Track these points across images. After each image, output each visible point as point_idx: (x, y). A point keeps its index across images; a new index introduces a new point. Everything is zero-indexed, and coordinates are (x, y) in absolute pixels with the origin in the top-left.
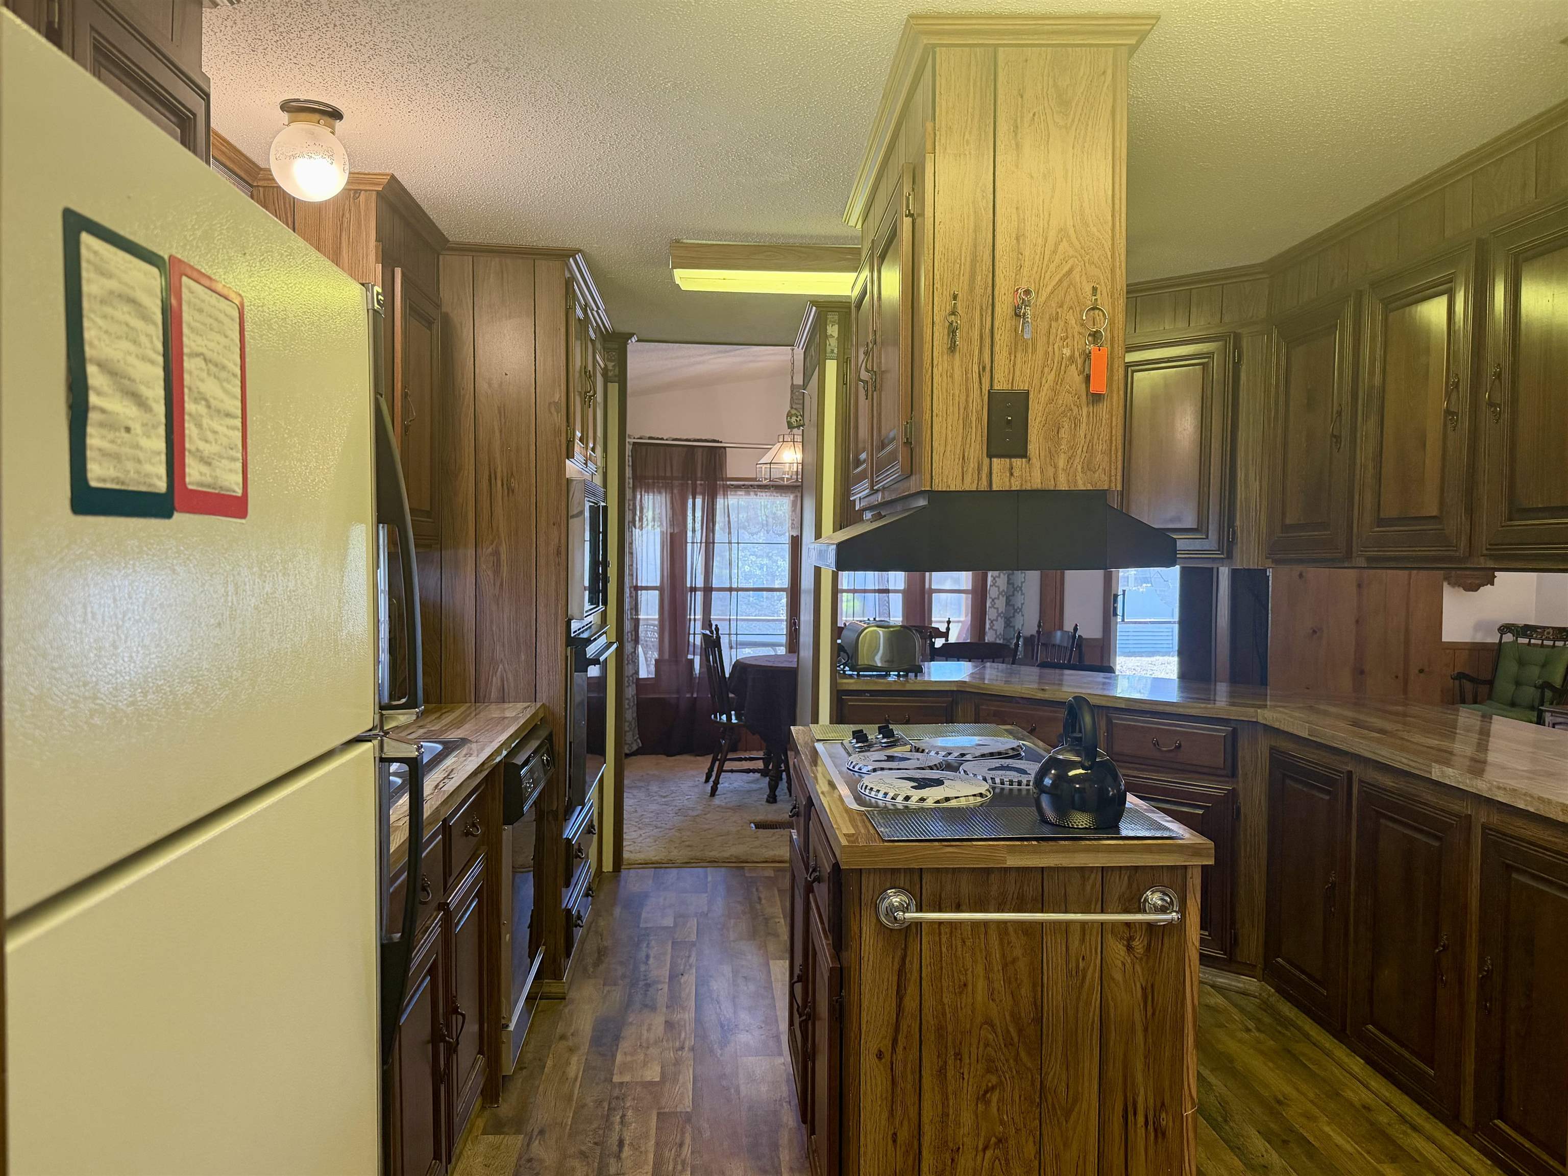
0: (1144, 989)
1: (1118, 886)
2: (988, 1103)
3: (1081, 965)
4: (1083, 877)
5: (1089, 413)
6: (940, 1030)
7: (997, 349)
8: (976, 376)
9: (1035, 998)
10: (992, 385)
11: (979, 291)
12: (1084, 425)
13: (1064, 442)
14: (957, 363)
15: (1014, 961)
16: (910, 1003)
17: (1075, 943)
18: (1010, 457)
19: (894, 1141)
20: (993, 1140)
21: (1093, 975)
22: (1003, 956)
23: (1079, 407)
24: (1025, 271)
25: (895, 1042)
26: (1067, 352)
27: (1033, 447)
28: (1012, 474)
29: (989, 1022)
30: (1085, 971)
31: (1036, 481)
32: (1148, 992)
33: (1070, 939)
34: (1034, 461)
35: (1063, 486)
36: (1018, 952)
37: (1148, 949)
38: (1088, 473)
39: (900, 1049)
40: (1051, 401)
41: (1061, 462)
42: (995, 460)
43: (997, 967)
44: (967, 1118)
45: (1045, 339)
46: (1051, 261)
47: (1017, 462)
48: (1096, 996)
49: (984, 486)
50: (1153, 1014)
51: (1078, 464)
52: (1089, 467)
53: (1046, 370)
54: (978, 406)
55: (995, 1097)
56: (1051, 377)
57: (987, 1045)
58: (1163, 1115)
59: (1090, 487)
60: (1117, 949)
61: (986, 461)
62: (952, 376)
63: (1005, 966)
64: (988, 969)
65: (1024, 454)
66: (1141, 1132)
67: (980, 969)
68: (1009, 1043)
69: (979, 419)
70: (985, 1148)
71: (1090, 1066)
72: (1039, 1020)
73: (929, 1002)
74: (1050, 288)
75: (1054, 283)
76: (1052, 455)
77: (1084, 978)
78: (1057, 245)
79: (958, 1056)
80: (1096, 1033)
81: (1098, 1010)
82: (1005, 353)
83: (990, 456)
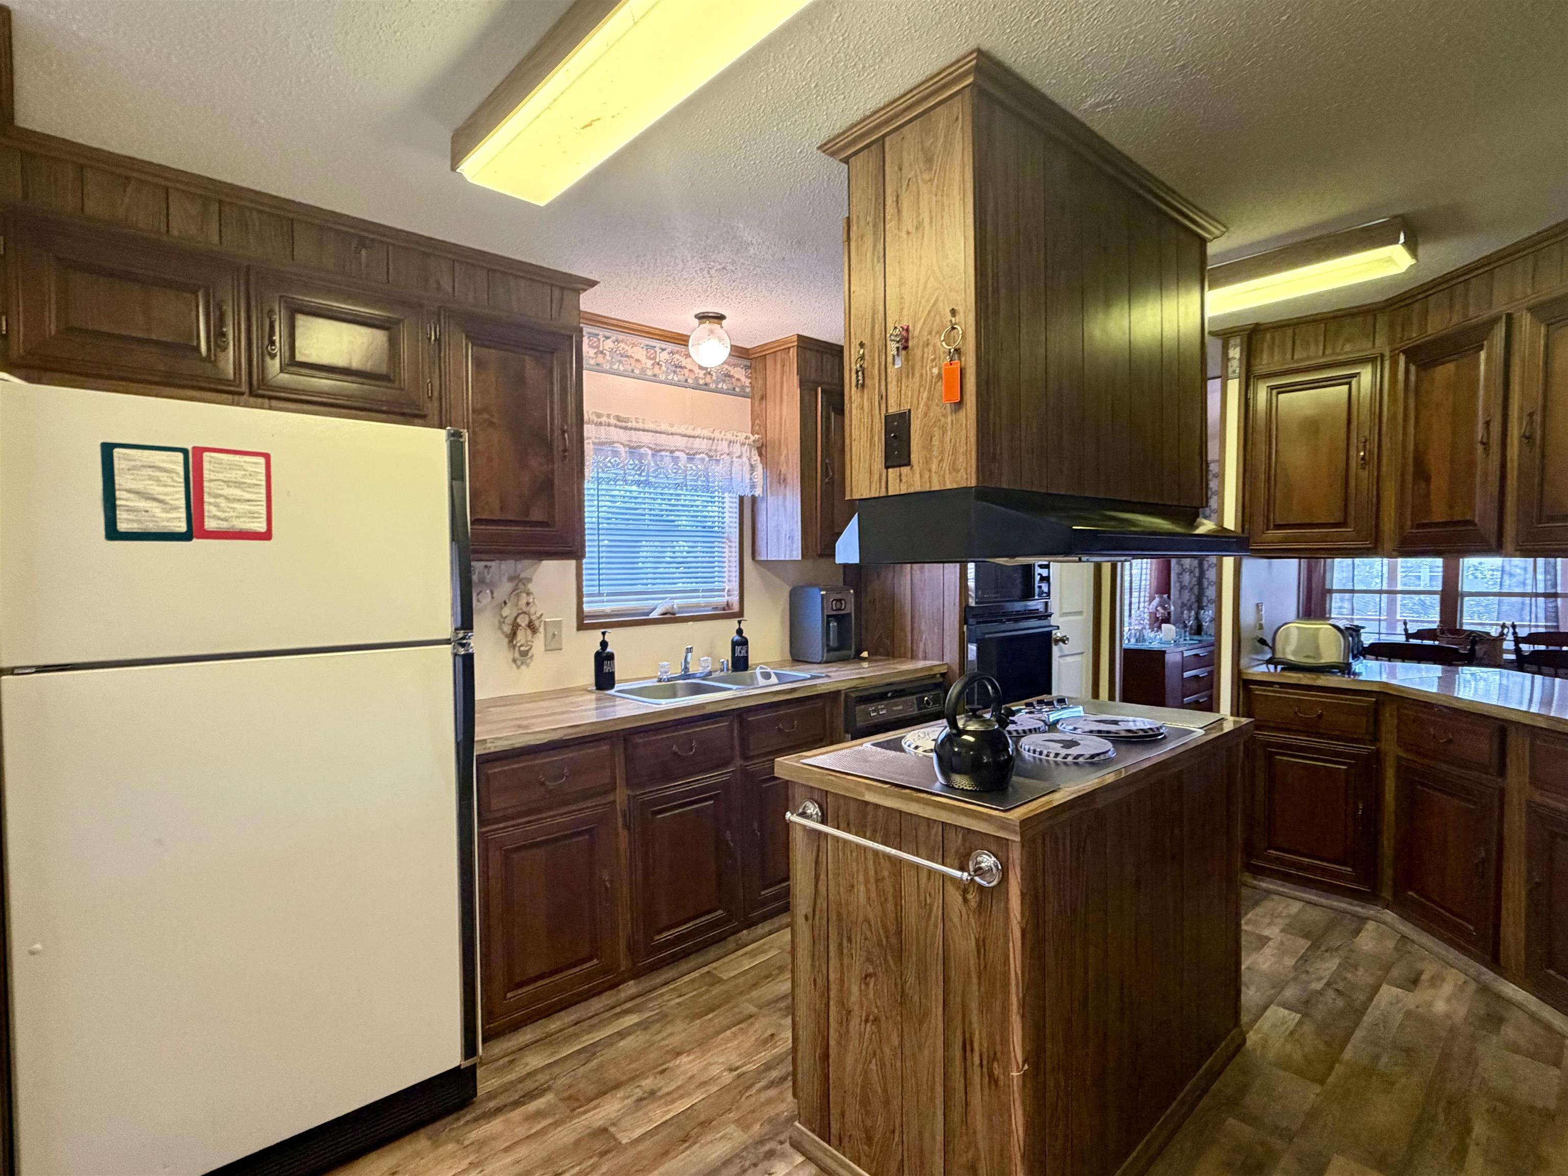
0: (977, 941)
1: (955, 842)
2: (867, 985)
3: (928, 901)
4: (928, 825)
5: (952, 421)
6: (839, 915)
7: (889, 380)
8: (877, 404)
9: (896, 914)
10: (887, 411)
11: (877, 337)
12: (949, 433)
13: (935, 448)
14: (866, 396)
15: (883, 879)
16: (822, 889)
17: (924, 880)
18: (900, 466)
19: (815, 984)
20: (871, 1017)
21: (937, 910)
22: (876, 873)
23: (945, 416)
24: (905, 312)
25: (814, 911)
26: (935, 371)
27: (914, 457)
28: (901, 480)
29: (867, 920)
30: (931, 906)
31: (917, 487)
32: (981, 945)
33: (920, 876)
34: (916, 467)
35: (936, 487)
36: (886, 873)
37: (980, 904)
38: (954, 474)
39: (817, 917)
40: (926, 415)
41: (934, 467)
42: (890, 470)
43: (872, 880)
44: (855, 989)
45: (920, 363)
46: (922, 297)
47: (905, 470)
48: (939, 932)
49: (883, 494)
50: (985, 966)
51: (946, 465)
52: (954, 469)
53: (922, 390)
54: (879, 426)
55: (872, 982)
56: (925, 395)
57: (866, 939)
58: (996, 1065)
59: (955, 486)
60: (955, 897)
61: (884, 471)
62: (862, 408)
63: (877, 880)
64: (867, 881)
65: (908, 463)
66: (977, 1069)
67: (861, 878)
68: (880, 943)
69: (880, 439)
70: (867, 1021)
71: (937, 992)
72: (899, 932)
73: (832, 890)
74: (922, 320)
75: (925, 315)
76: (927, 461)
77: (931, 911)
78: (926, 283)
79: (850, 940)
80: (940, 961)
81: (941, 943)
82: (894, 382)
83: (887, 467)
